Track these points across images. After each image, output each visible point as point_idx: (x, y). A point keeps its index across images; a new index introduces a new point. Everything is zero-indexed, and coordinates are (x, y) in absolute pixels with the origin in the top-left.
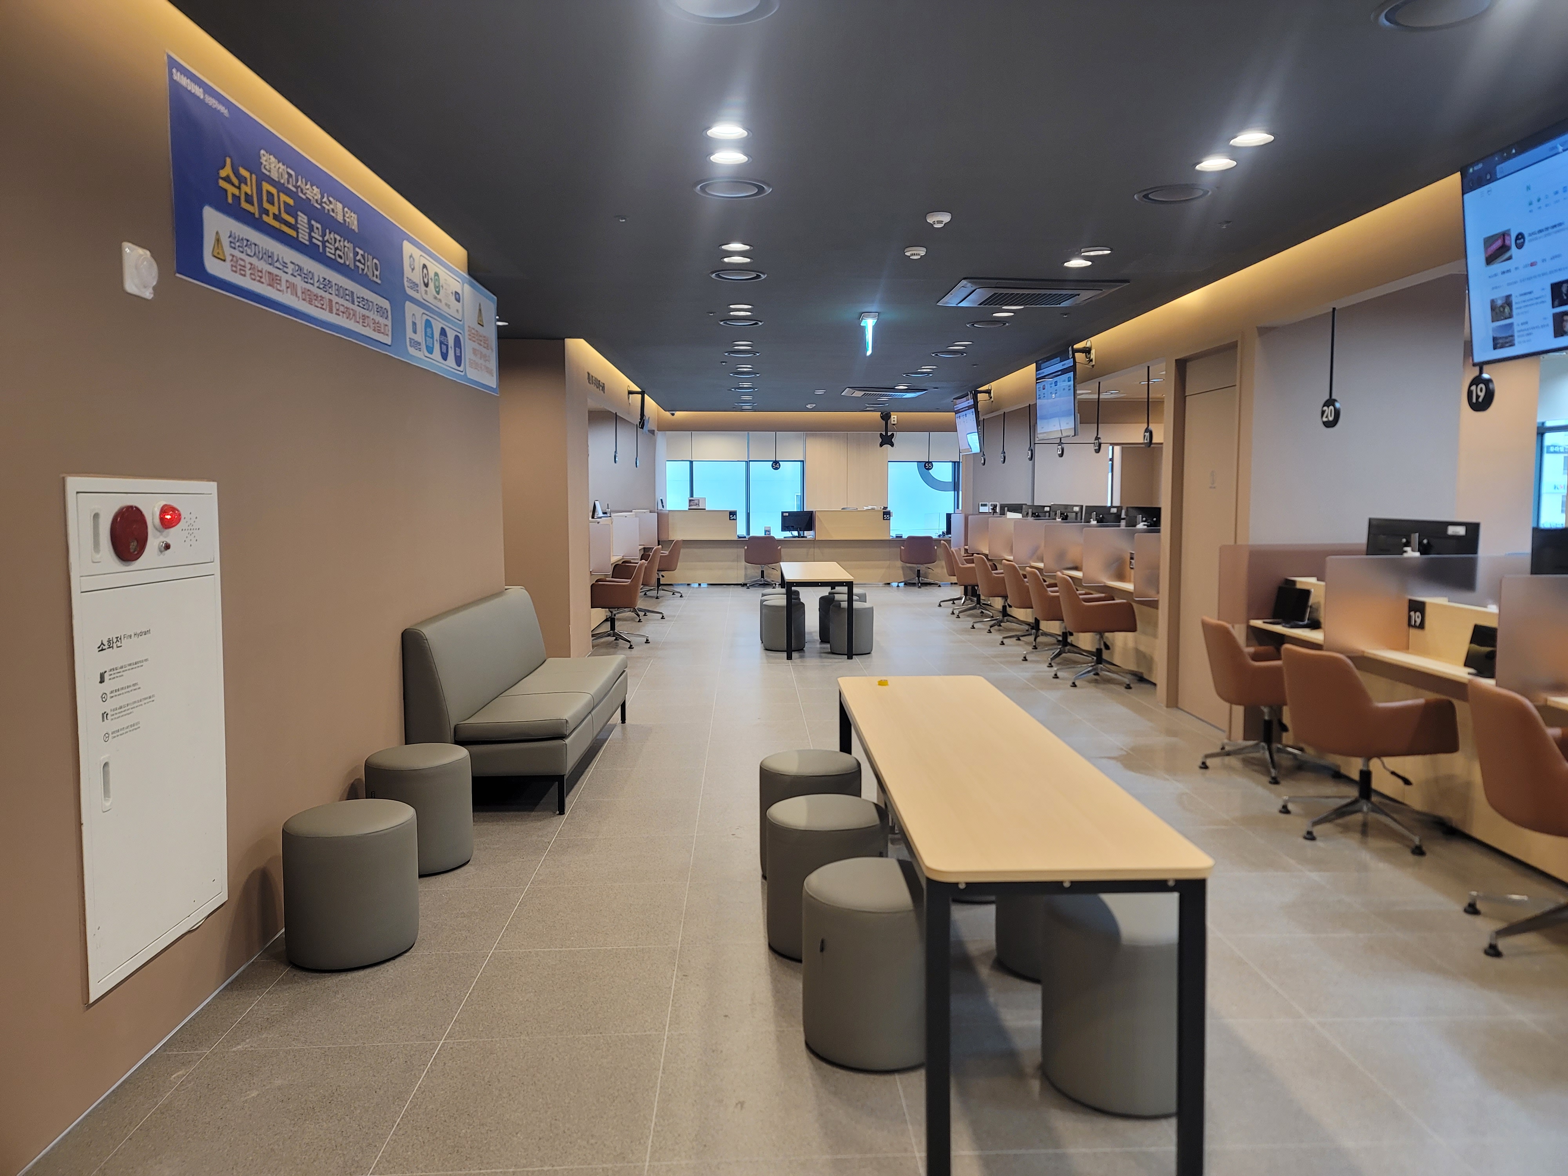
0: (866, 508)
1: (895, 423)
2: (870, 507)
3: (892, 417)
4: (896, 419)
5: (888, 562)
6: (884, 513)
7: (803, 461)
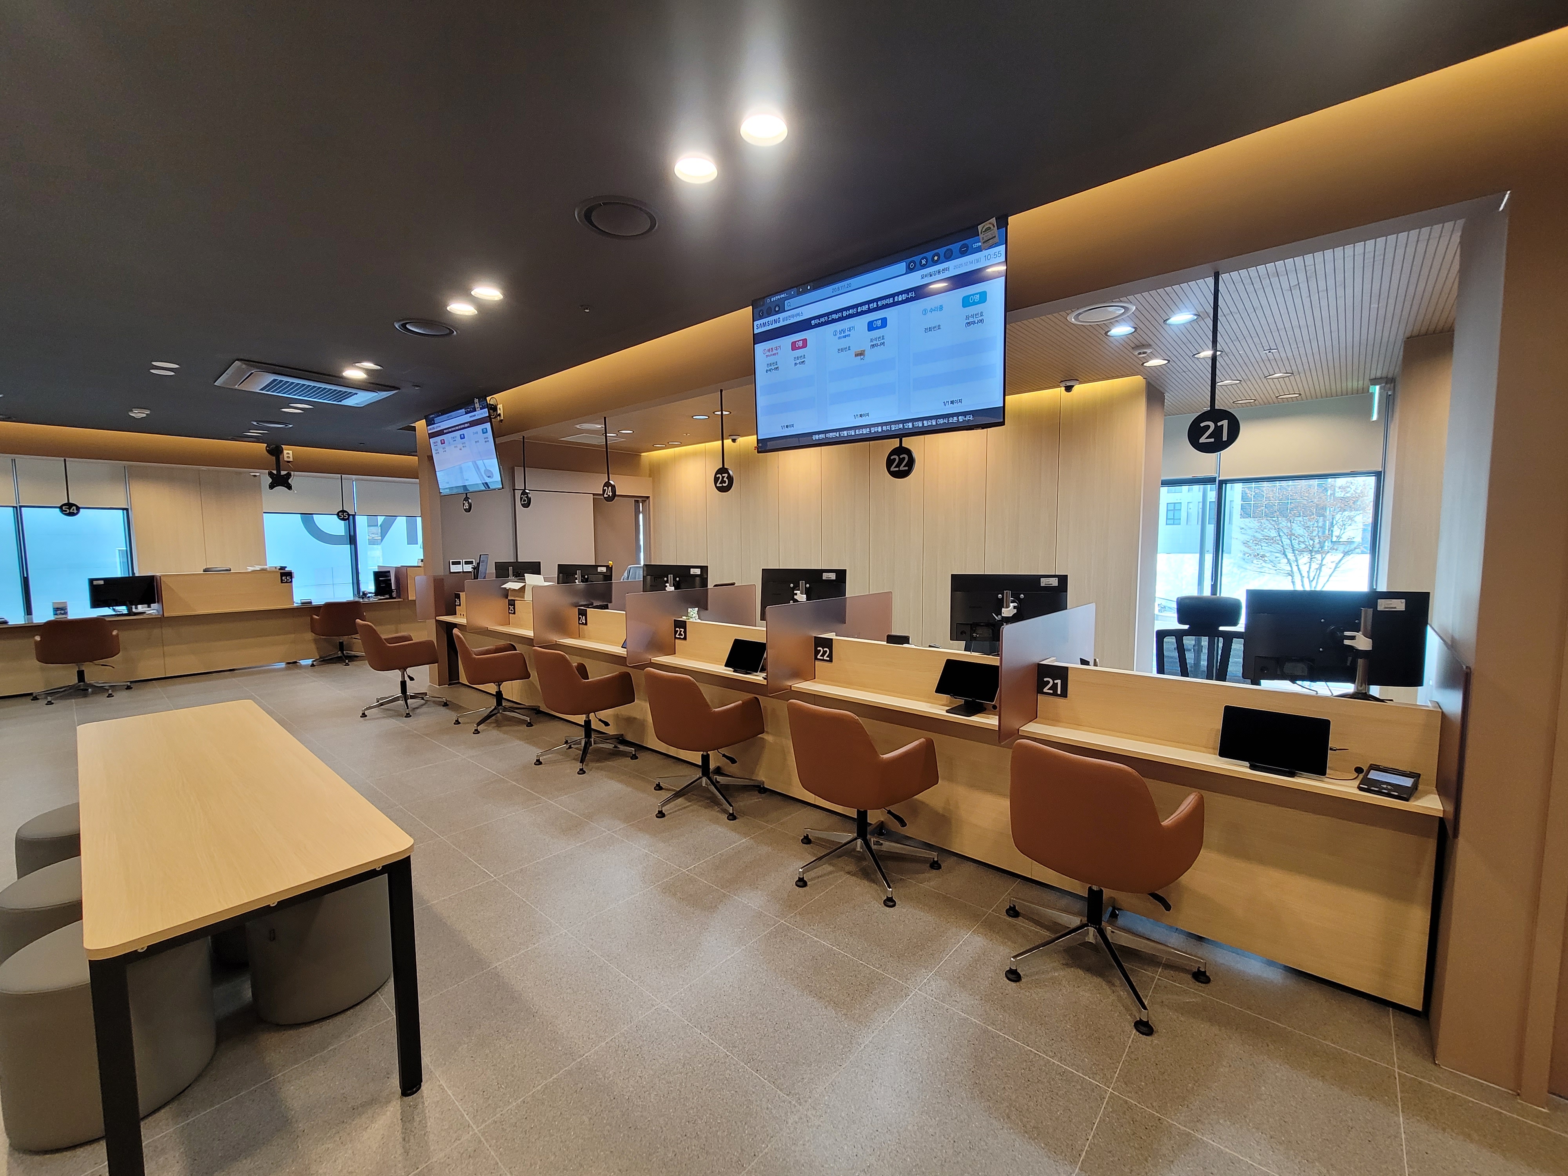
0: (250, 569)
1: (291, 459)
2: (258, 568)
3: (285, 452)
4: (291, 456)
5: (293, 636)
6: (282, 575)
7: (127, 510)
